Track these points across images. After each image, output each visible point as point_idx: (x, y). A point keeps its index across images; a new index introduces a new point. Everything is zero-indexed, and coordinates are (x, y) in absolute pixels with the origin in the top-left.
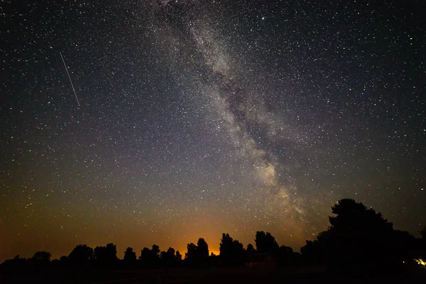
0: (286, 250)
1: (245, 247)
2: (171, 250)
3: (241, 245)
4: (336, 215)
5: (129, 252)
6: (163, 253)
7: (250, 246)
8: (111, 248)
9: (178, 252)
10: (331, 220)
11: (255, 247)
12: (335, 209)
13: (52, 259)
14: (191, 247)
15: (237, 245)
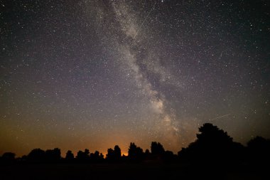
0: (170, 153)
1: (144, 151)
2: (97, 153)
3: (142, 150)
4: (200, 133)
5: (69, 153)
6: (92, 154)
7: (147, 151)
8: (57, 151)
9: (101, 154)
10: (198, 136)
11: (150, 151)
12: (201, 129)
13: (16, 157)
14: (110, 150)
15: (140, 150)
